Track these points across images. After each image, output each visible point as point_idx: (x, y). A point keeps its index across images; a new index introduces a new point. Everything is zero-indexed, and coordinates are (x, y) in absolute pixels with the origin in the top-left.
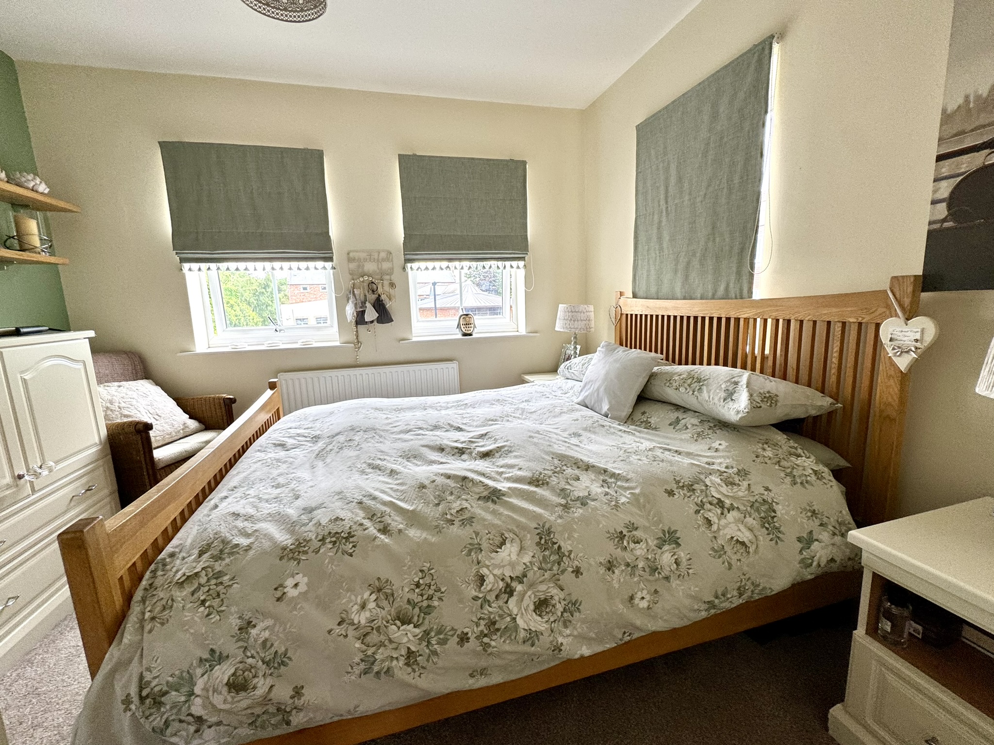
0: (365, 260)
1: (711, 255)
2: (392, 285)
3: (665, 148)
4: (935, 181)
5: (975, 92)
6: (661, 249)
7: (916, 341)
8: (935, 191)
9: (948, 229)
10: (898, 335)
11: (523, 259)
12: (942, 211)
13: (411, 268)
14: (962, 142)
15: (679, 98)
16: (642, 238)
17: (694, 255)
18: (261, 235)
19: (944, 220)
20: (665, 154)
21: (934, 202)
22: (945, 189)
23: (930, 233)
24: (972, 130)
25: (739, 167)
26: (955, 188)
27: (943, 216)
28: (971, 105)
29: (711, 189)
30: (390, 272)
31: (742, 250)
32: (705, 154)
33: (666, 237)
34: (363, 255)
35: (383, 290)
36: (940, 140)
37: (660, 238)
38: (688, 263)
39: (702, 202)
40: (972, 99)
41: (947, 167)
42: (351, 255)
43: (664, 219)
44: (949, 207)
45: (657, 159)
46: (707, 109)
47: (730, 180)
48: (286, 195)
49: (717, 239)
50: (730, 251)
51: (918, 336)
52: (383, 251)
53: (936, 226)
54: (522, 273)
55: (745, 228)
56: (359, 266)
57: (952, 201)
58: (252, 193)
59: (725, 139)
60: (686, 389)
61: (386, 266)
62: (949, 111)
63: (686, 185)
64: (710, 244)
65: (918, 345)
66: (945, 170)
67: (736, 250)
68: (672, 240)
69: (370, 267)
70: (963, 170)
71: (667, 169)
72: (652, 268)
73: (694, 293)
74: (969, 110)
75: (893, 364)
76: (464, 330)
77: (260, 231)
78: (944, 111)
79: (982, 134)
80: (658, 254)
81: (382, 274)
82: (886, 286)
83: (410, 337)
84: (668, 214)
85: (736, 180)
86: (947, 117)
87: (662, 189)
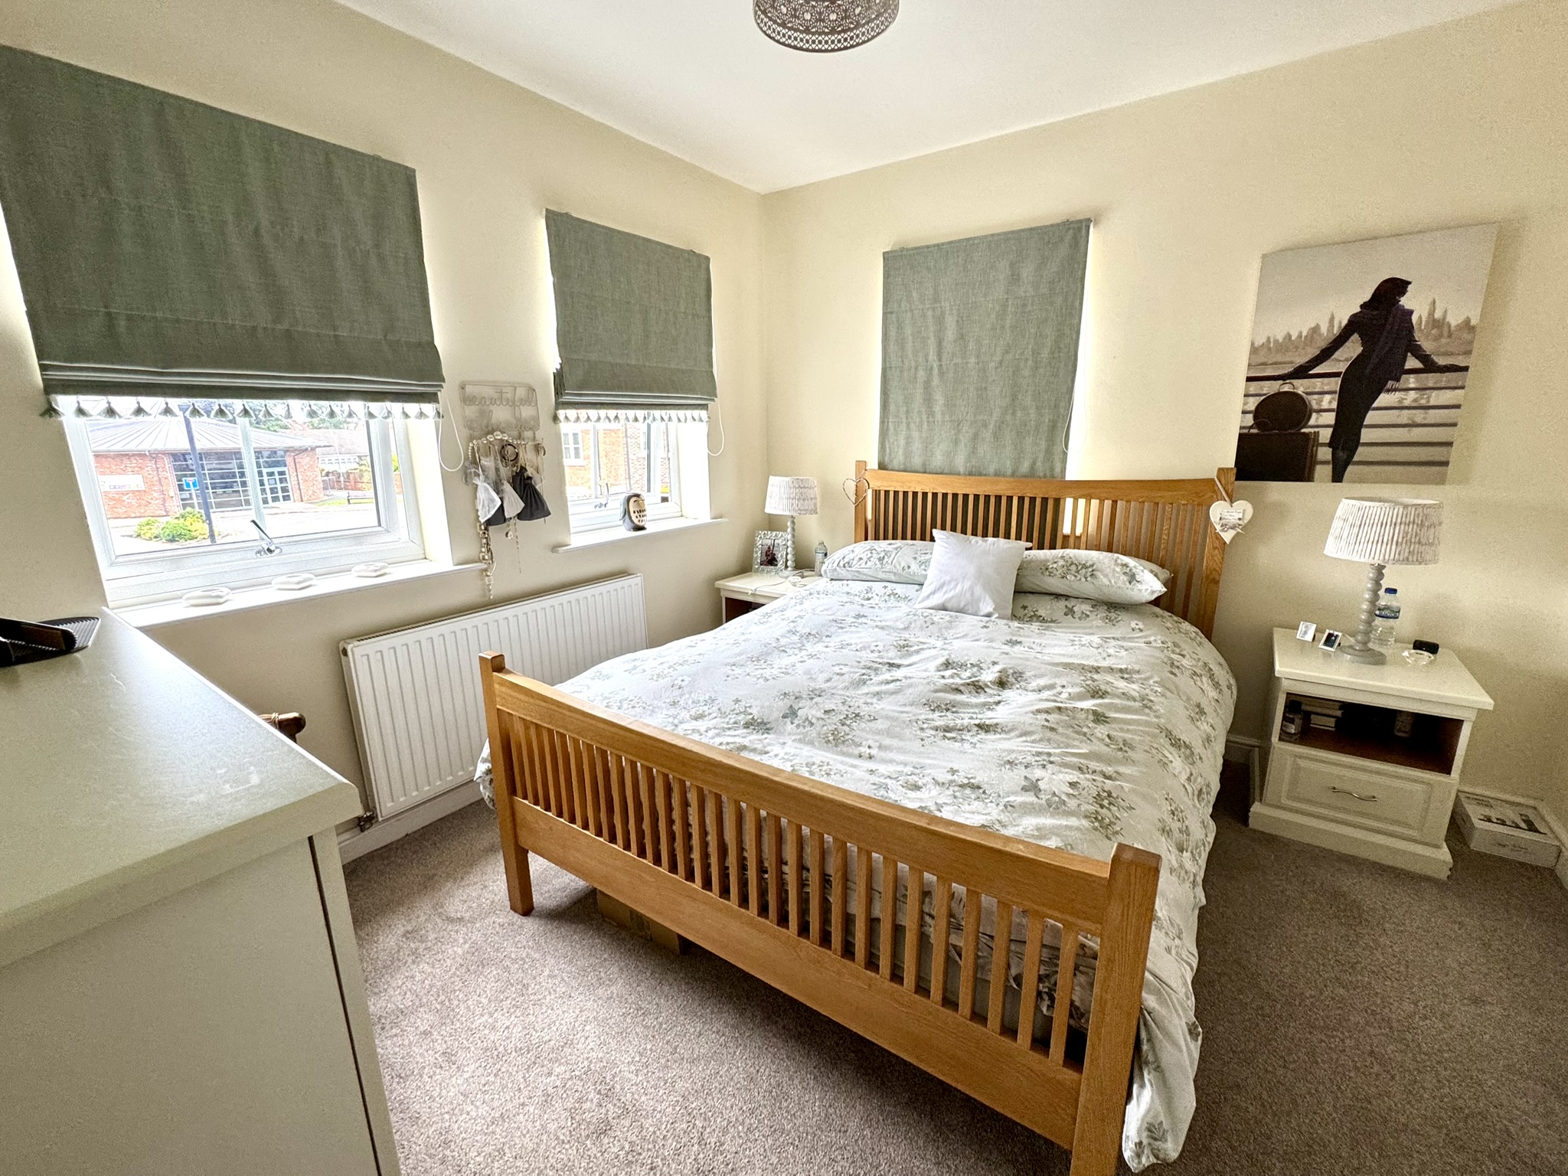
0: (493, 401)
1: (1009, 429)
2: (538, 448)
3: (936, 292)
4: (1245, 396)
5: (1274, 337)
6: (931, 414)
7: (1240, 519)
8: (1245, 404)
9: (1252, 434)
10: (1226, 515)
11: (704, 407)
12: (1249, 420)
13: (566, 417)
14: (1264, 370)
15: (959, 241)
16: (896, 396)
17: (985, 425)
18: (288, 334)
19: (1251, 427)
20: (936, 299)
21: (1244, 412)
22: (1253, 404)
23: (1241, 435)
24: (1272, 364)
25: (1049, 342)
26: (1258, 405)
27: (1251, 424)
28: (1272, 345)
29: (1010, 357)
30: (533, 425)
31: (1053, 427)
32: (1002, 315)
33: (939, 399)
34: (488, 392)
35: (527, 457)
36: (1249, 365)
37: (928, 400)
38: (976, 436)
39: (996, 368)
40: (1272, 340)
41: (1254, 387)
42: (469, 389)
43: (936, 381)
44: (1255, 418)
45: (922, 302)
46: (1003, 265)
47: (1036, 353)
48: (340, 252)
49: (1019, 414)
50: (1037, 429)
51: (1241, 516)
52: (522, 385)
53: (1246, 431)
54: (703, 428)
55: (1056, 406)
56: (482, 413)
57: (1258, 413)
58: (257, 232)
59: (1029, 308)
60: (1076, 576)
61: (526, 412)
62: (1256, 345)
63: (971, 346)
64: (1008, 417)
65: (1241, 522)
66: (1252, 390)
67: (1044, 428)
68: (950, 405)
69: (501, 414)
70: (1265, 392)
71: (940, 321)
72: (915, 434)
73: (985, 469)
74: (1270, 349)
75: (1218, 537)
76: (636, 521)
77: (285, 326)
78: (1253, 344)
79: (1278, 368)
80: (925, 419)
81: (522, 427)
82: (1214, 475)
83: (566, 540)
84: (941, 373)
85: (1045, 354)
86: (1254, 350)
87: (932, 342)
